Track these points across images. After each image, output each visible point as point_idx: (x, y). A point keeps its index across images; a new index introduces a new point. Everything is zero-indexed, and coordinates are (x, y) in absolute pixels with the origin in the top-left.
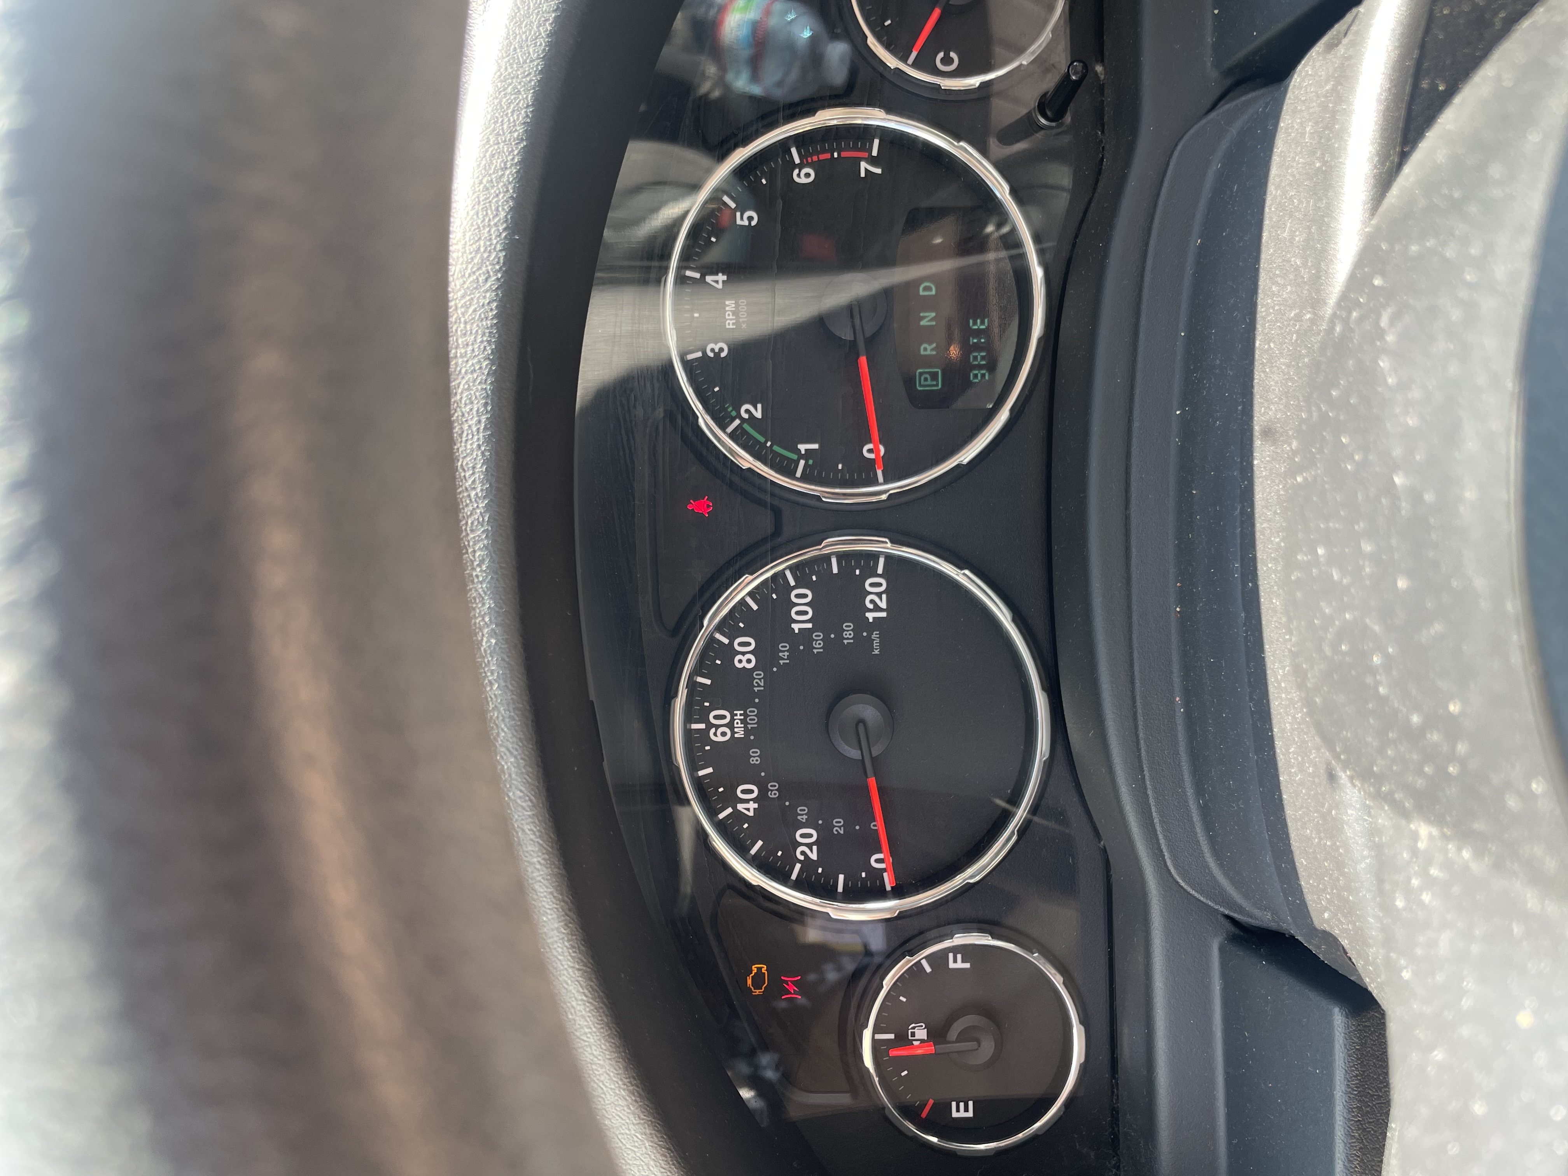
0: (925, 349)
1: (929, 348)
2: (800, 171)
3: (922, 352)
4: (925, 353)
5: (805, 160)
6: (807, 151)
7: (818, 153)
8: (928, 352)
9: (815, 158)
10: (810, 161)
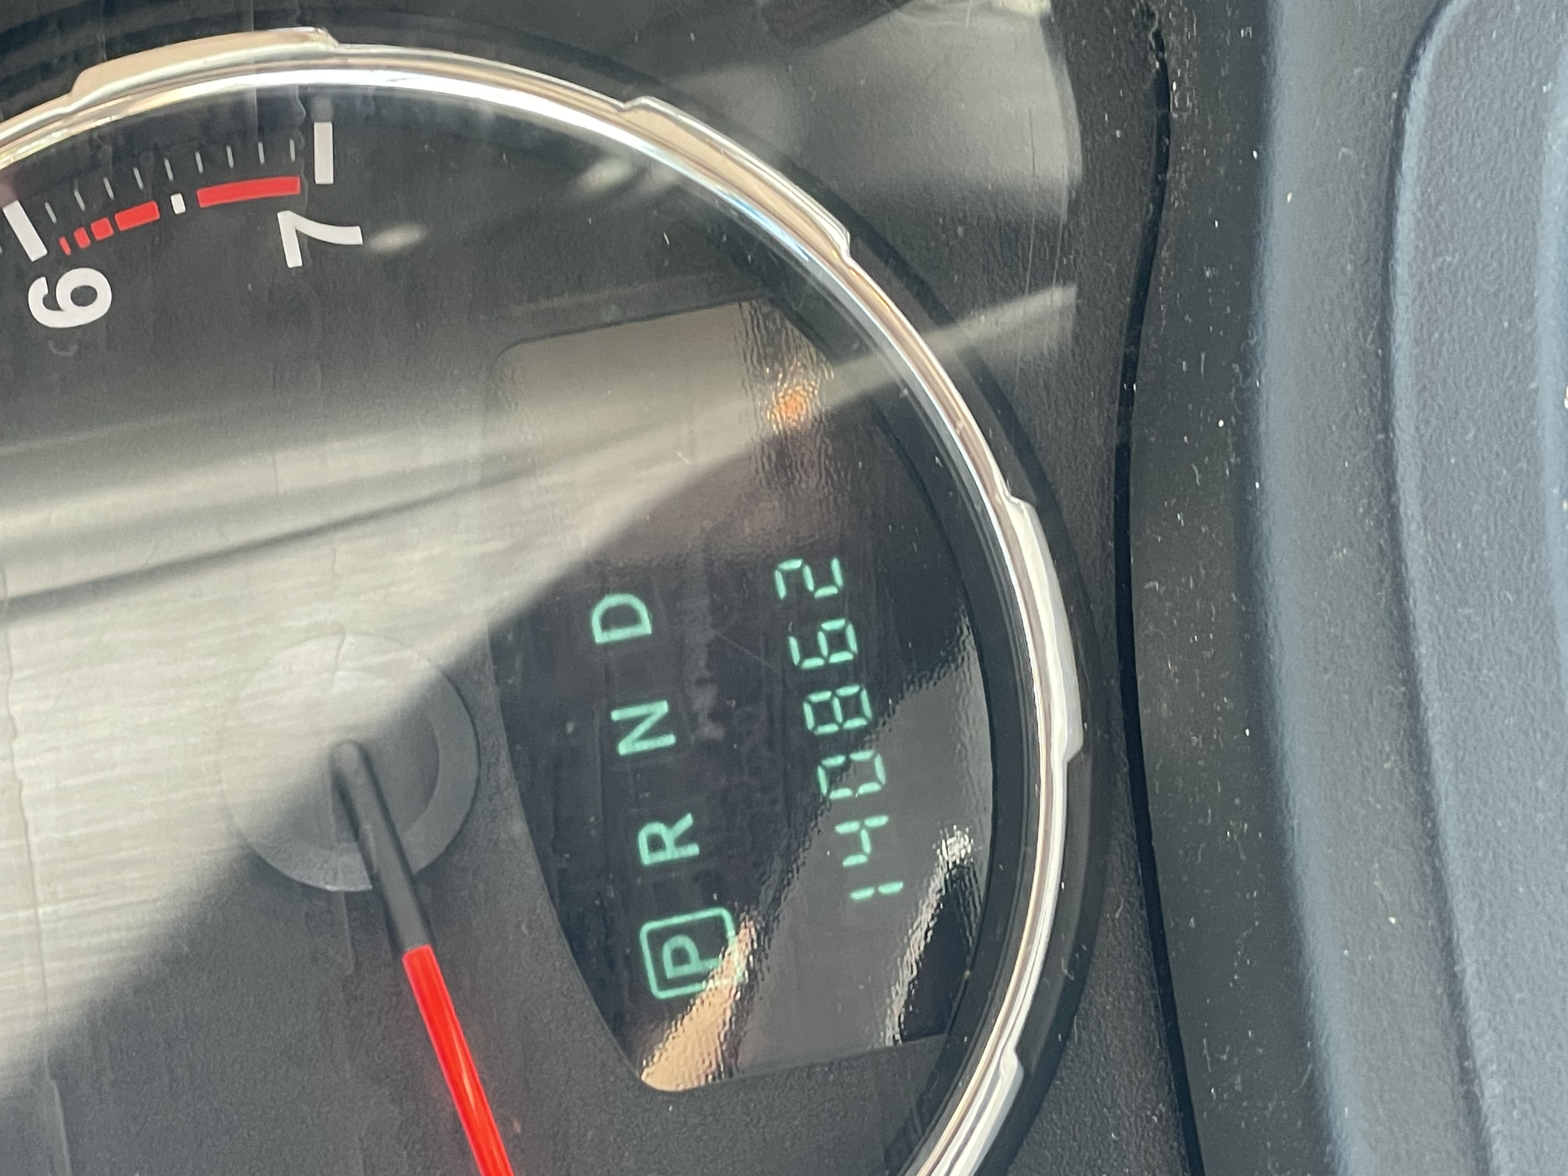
0: (656, 844)
1: (668, 834)
2: (52, 287)
3: (647, 858)
4: (661, 857)
5: (63, 242)
6: (66, 210)
7: (110, 210)
8: (670, 853)
9: (103, 229)
10: (82, 239)
